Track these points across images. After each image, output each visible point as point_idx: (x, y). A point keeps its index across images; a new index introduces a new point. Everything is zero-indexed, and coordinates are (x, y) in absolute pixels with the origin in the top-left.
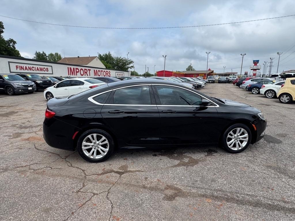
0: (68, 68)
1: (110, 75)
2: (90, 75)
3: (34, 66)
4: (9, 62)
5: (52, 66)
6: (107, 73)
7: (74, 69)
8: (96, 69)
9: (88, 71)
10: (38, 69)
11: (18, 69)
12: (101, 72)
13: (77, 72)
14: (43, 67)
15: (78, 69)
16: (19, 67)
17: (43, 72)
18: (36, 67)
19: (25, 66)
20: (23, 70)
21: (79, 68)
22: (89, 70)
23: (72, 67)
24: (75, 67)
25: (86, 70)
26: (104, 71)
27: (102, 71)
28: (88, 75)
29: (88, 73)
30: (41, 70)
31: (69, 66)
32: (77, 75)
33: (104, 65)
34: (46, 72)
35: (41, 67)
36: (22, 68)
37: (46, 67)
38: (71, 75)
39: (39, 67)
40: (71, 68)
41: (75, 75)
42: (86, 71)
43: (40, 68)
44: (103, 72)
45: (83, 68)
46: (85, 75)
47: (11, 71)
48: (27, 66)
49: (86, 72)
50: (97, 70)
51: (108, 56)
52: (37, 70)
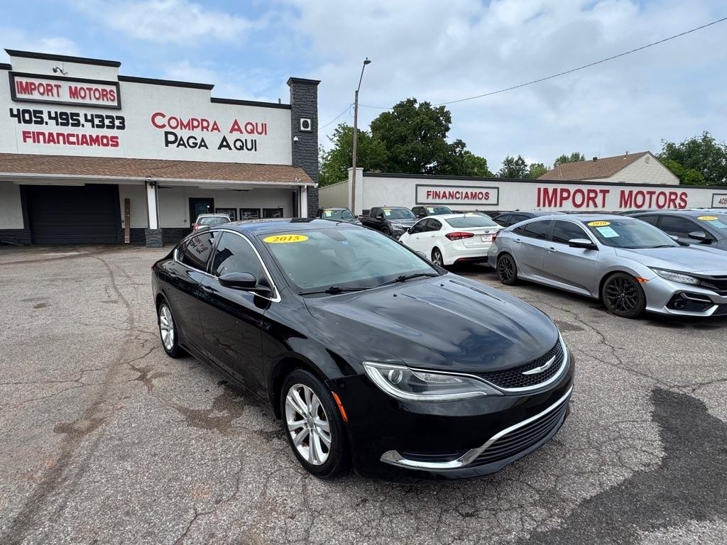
0: (539, 189)
1: (683, 204)
2: (604, 206)
3: (460, 190)
4: (417, 185)
5: (498, 188)
6: (673, 197)
7: (555, 191)
8: (627, 190)
9: (600, 196)
10: (467, 196)
11: (431, 197)
12: (647, 197)
13: (562, 199)
14: (478, 191)
15: (568, 191)
16: (432, 193)
17: (477, 201)
18: (464, 191)
19: (442, 190)
20: (439, 198)
21: (572, 188)
22: (605, 192)
23: (551, 187)
24: (559, 187)
25: (595, 191)
26: (663, 193)
27: (651, 193)
28: (596, 206)
29: (599, 200)
30: (474, 196)
31: (543, 186)
32: (561, 205)
33: (674, 173)
34: (484, 201)
35: (474, 191)
36: (437, 195)
37: (484, 191)
38: (544, 205)
39: (469, 191)
40: (546, 191)
41: (555, 205)
42: (592, 195)
43: (472, 193)
44: (654, 197)
45: (585, 188)
46: (588, 206)
47: (419, 202)
48: (447, 190)
49: (593, 199)
50: (631, 193)
51: (699, 146)
52: (465, 197)
